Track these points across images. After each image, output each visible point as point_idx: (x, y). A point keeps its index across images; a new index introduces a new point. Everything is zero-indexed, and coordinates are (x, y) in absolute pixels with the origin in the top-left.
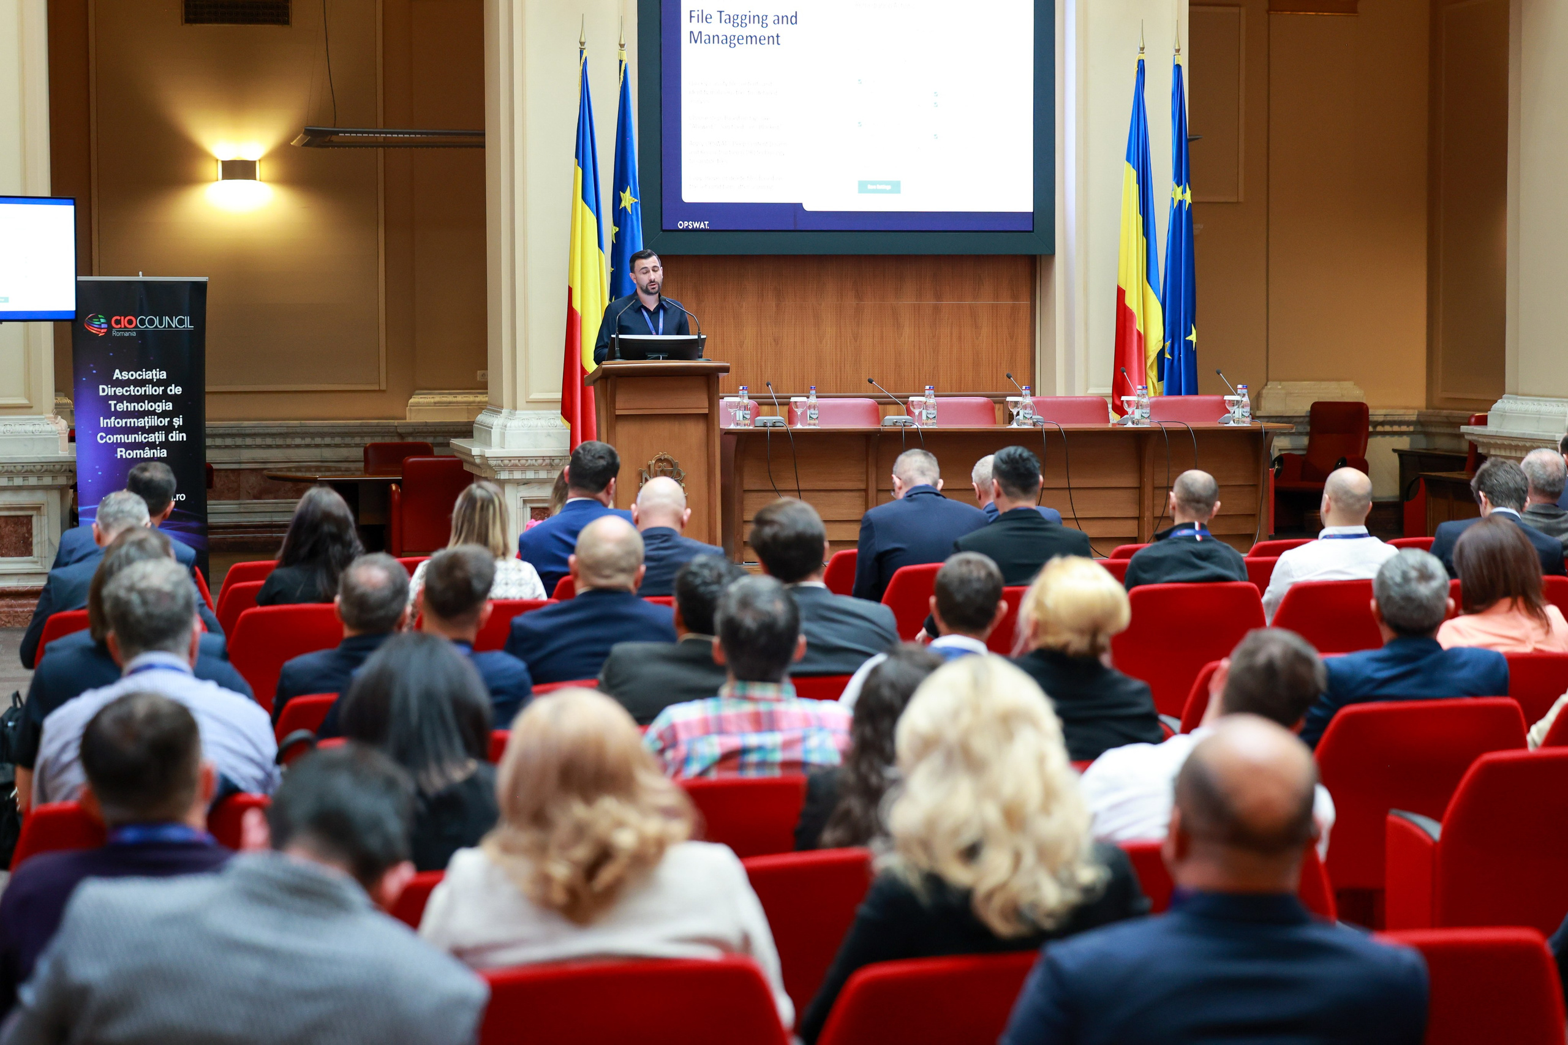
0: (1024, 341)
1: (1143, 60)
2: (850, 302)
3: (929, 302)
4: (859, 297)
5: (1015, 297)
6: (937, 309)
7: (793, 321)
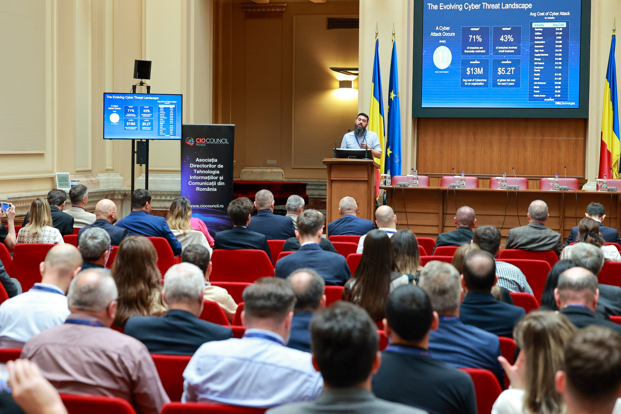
0: (580, 155)
1: (615, 35)
2: (505, 137)
3: (539, 138)
4: (509, 135)
5: (576, 136)
6: (542, 141)
7: (481, 144)
